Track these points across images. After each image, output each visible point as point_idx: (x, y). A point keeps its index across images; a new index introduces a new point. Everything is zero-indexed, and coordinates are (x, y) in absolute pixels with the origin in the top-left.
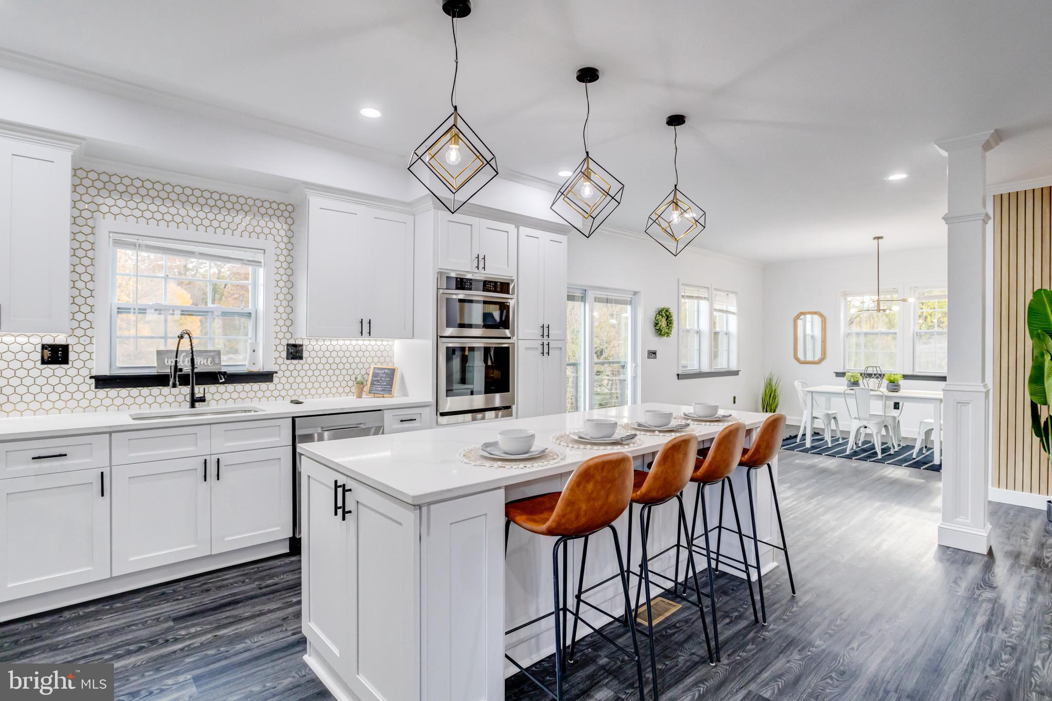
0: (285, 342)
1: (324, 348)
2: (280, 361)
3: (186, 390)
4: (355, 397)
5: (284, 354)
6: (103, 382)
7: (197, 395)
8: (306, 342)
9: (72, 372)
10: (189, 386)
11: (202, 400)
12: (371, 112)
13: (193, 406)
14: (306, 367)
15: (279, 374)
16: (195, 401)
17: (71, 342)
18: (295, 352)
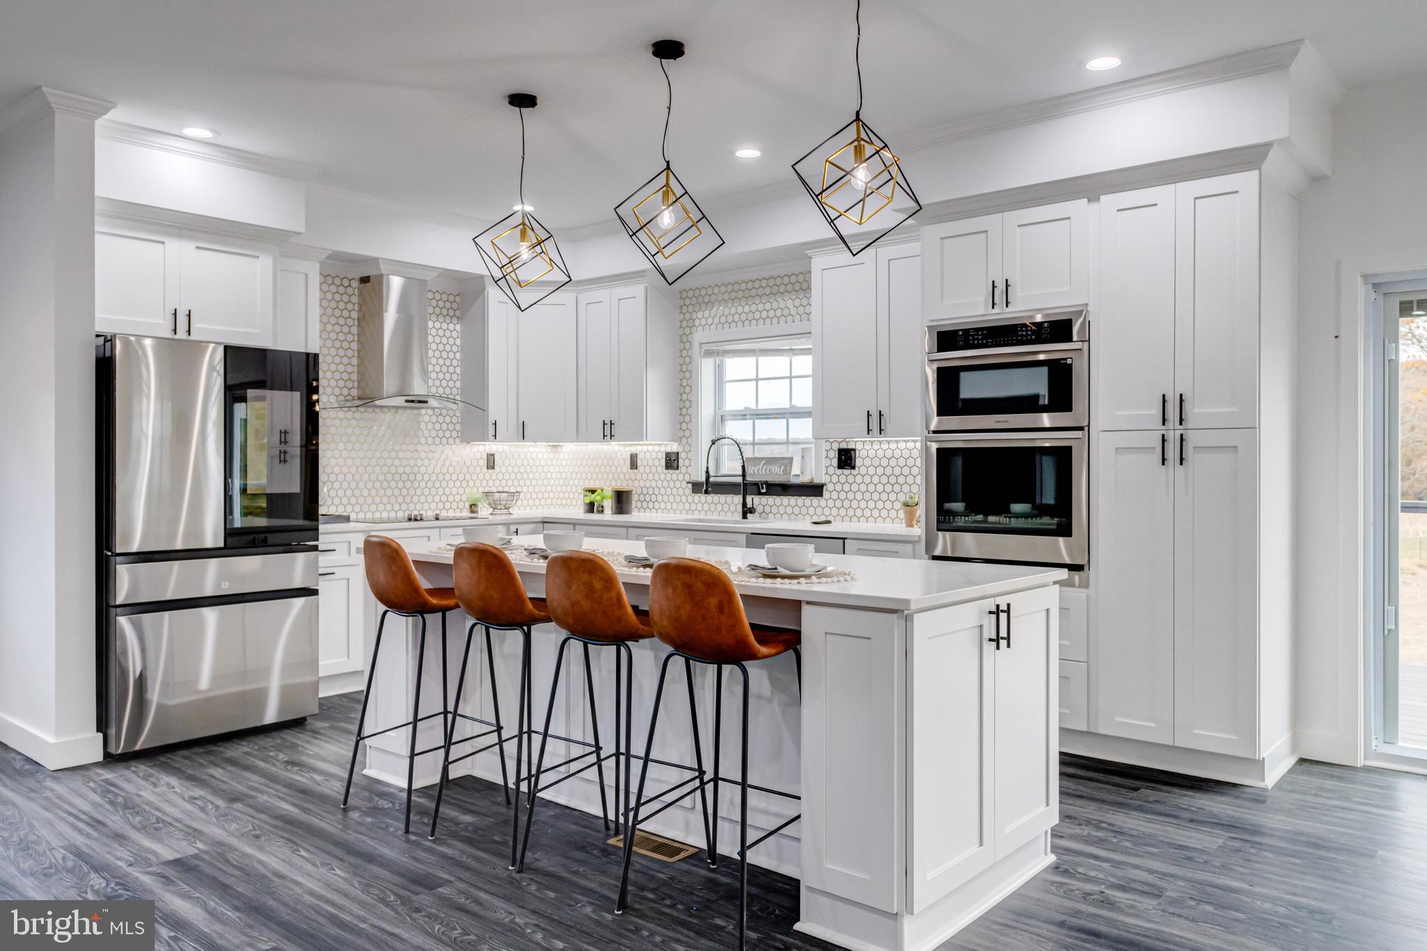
0: (836, 446)
1: (880, 454)
2: (831, 470)
3: (738, 499)
4: (904, 525)
5: (835, 462)
7: (749, 505)
8: (859, 446)
9: (680, 476)
10: (739, 496)
11: (754, 511)
12: (748, 153)
13: (745, 516)
14: (859, 479)
15: (830, 487)
16: (747, 511)
17: (680, 450)
18: (846, 459)
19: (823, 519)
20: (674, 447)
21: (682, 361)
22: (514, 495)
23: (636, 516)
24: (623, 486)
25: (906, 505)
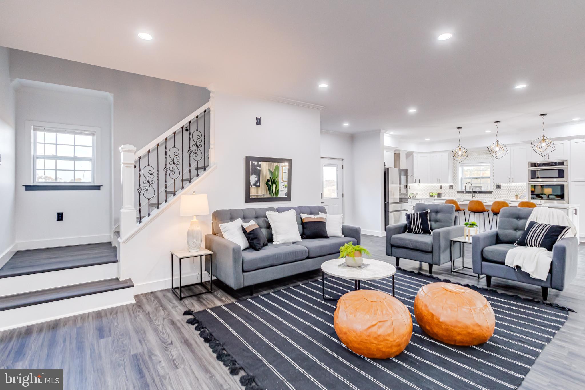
0: (496, 184)
1: (507, 186)
2: (495, 189)
3: (471, 194)
5: (496, 187)
6: (458, 192)
8: (502, 184)
9: (454, 190)
11: (474, 197)
13: (472, 198)
14: (502, 190)
15: (494, 192)
16: (473, 197)
17: (453, 185)
18: (498, 186)
19: (495, 198)
20: (452, 184)
21: (454, 167)
22: (417, 194)
23: (442, 198)
24: (440, 192)
25: (516, 195)
